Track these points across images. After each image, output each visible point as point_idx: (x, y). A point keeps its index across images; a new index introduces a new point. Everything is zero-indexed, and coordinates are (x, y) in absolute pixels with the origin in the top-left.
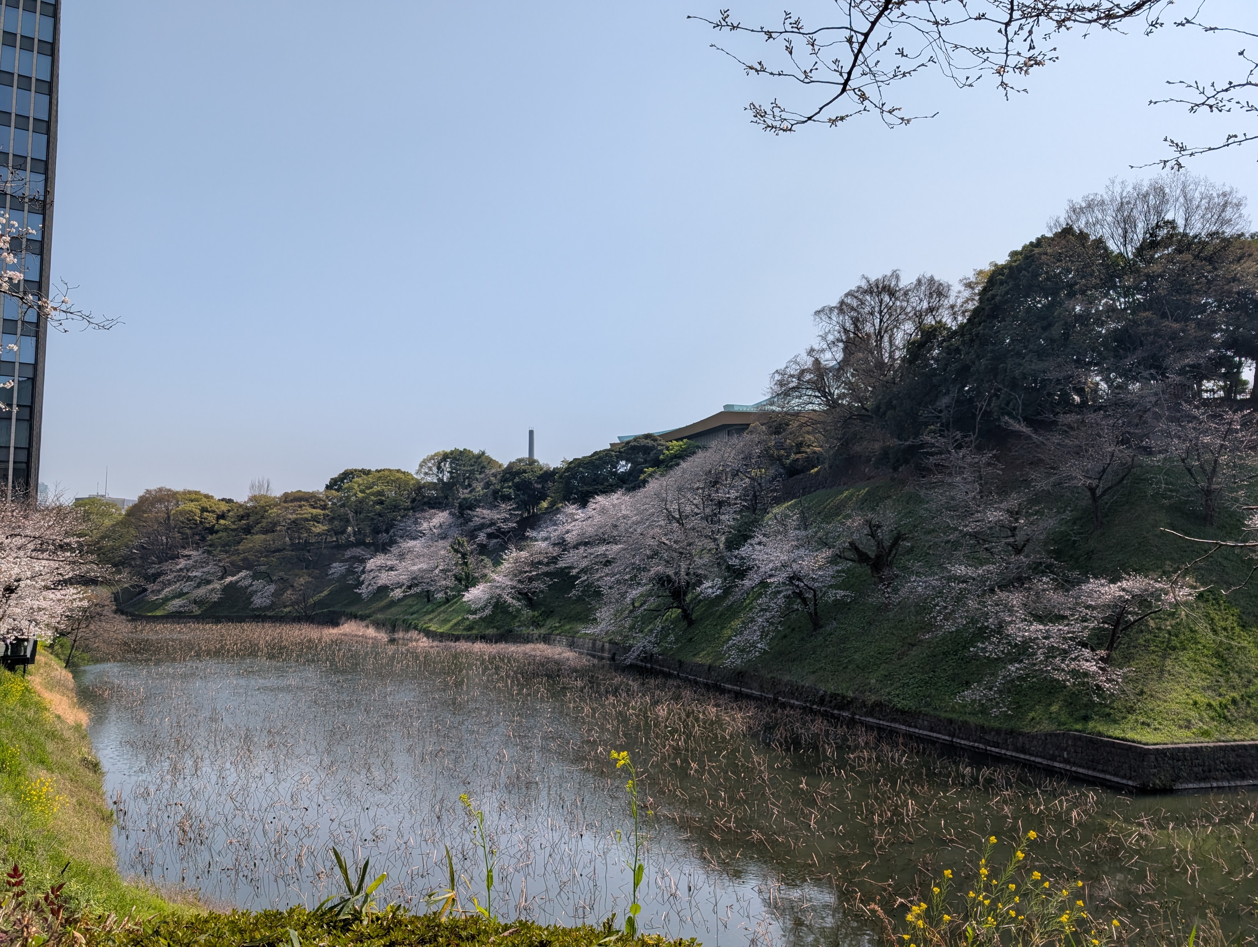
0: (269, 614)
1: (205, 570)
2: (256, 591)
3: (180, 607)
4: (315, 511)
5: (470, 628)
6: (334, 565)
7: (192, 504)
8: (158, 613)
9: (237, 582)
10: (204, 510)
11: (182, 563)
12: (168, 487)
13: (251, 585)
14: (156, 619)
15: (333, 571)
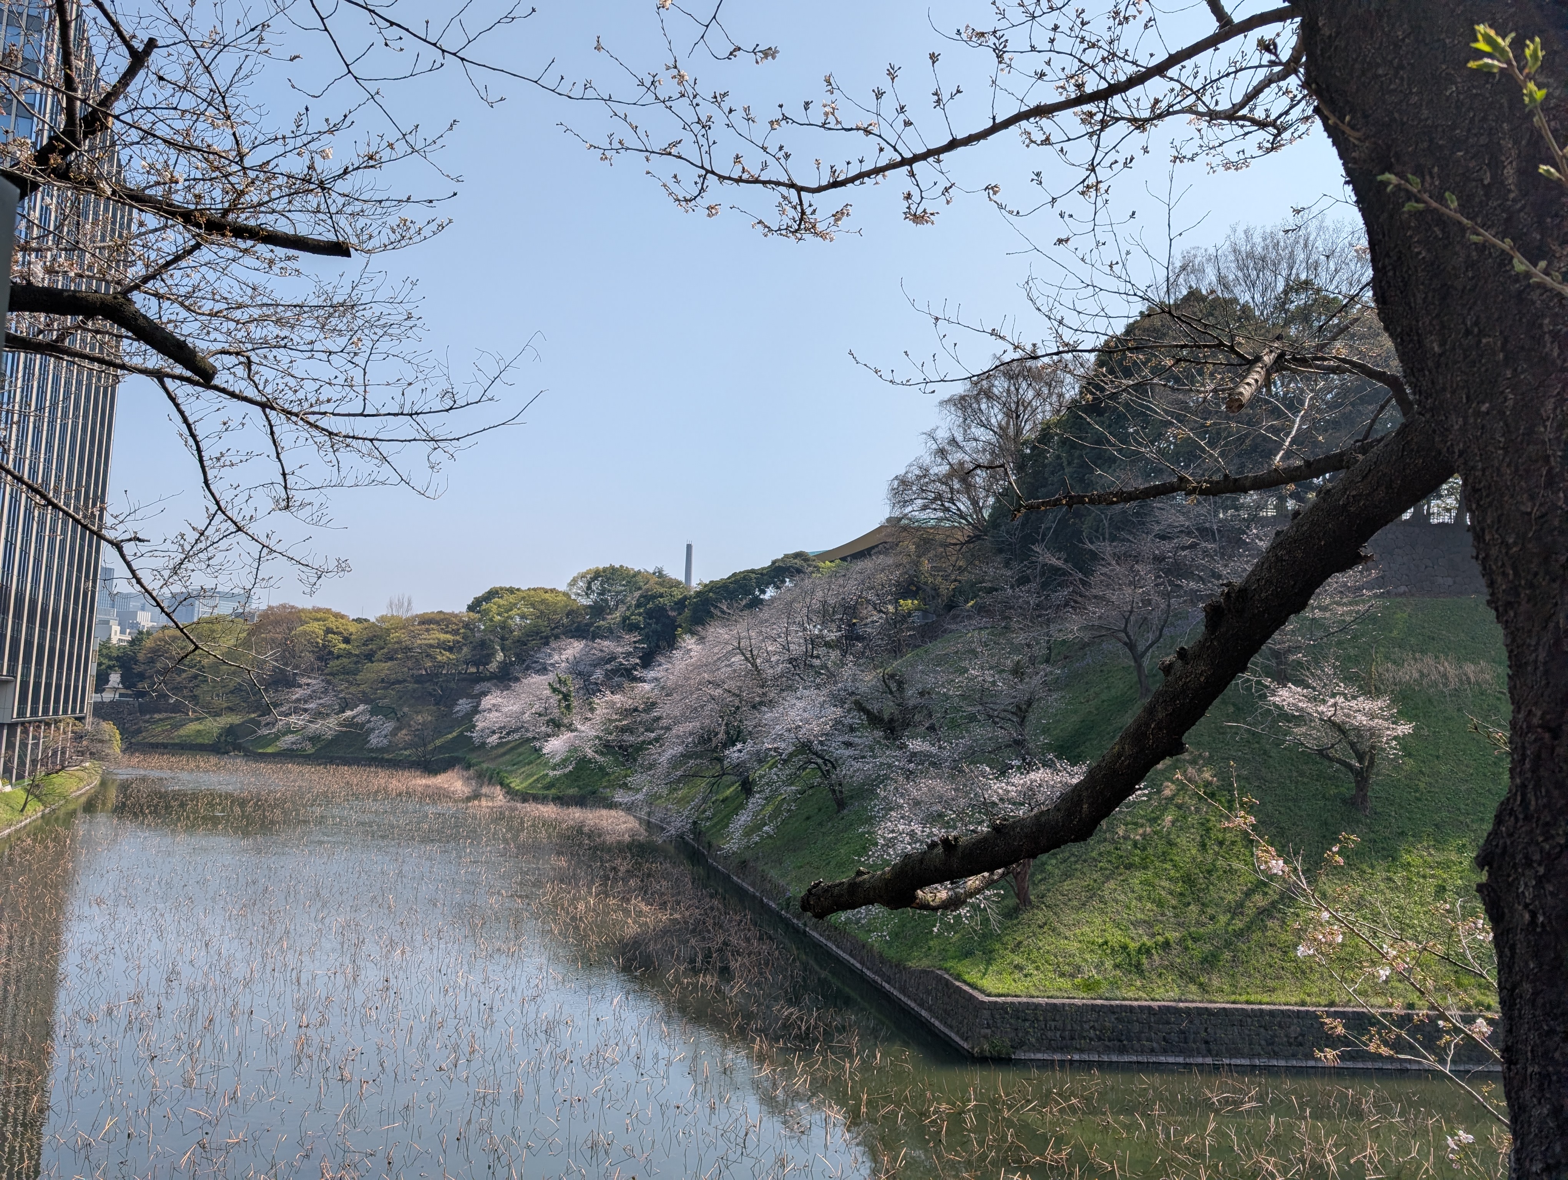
0: (386, 756)
1: (321, 701)
2: (374, 729)
3: (293, 743)
4: (443, 637)
5: (549, 787)
6: (461, 701)
7: (316, 624)
8: (270, 750)
9: (354, 717)
10: (329, 631)
11: (299, 693)
12: (292, 604)
13: (369, 721)
14: (263, 757)
15: (458, 708)
